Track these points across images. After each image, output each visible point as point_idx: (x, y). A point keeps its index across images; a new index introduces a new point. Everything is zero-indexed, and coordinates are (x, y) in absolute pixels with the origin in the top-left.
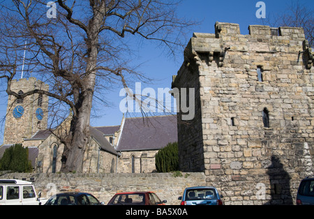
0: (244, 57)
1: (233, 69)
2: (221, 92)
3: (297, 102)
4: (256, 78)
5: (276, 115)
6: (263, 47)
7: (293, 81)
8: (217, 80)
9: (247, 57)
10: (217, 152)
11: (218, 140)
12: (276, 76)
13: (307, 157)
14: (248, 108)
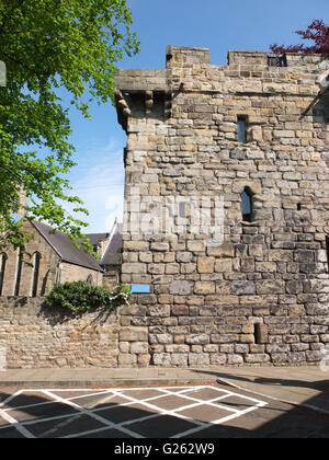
1: (190, 122)
2: (164, 159)
3: (310, 177)
4: (233, 137)
7: (304, 142)
8: (159, 139)
9: (219, 102)
10: (147, 263)
11: (150, 241)
12: (273, 134)
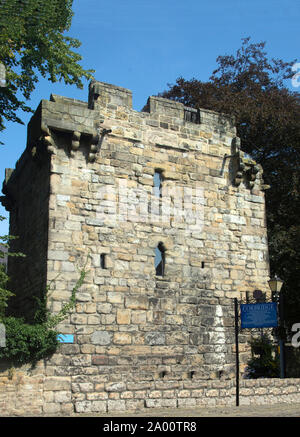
1: (113, 169)
2: (87, 207)
3: (213, 237)
5: (177, 257)
6: (167, 137)
7: (210, 203)
8: (82, 185)
9: (139, 151)
10: (71, 313)
11: (73, 291)
13: (219, 329)
14: (132, 240)
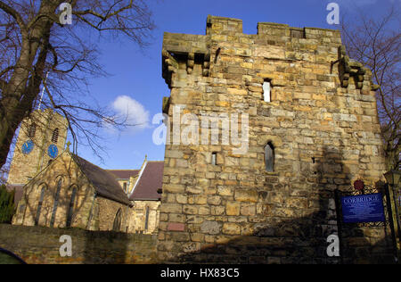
0: (245, 65)
1: (225, 81)
3: (323, 134)
4: (260, 96)
6: (276, 52)
7: (319, 104)
10: (183, 204)
11: (186, 185)
12: (293, 95)
13: (332, 222)
